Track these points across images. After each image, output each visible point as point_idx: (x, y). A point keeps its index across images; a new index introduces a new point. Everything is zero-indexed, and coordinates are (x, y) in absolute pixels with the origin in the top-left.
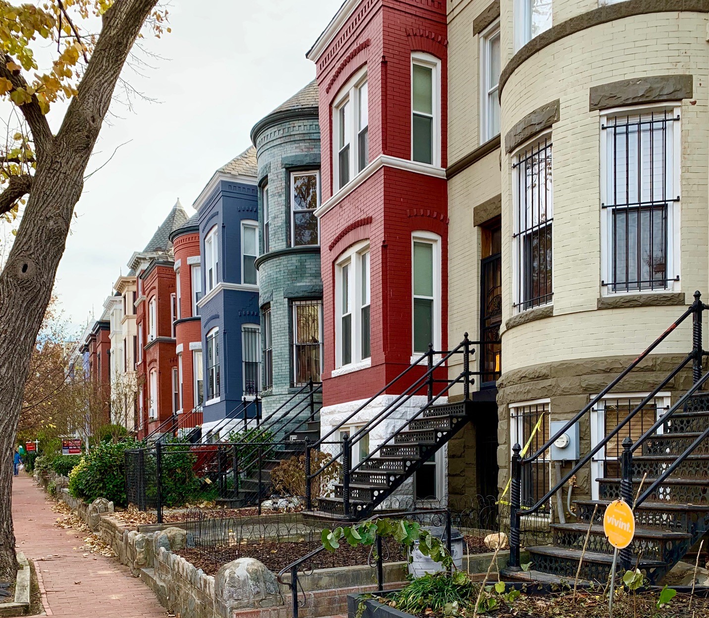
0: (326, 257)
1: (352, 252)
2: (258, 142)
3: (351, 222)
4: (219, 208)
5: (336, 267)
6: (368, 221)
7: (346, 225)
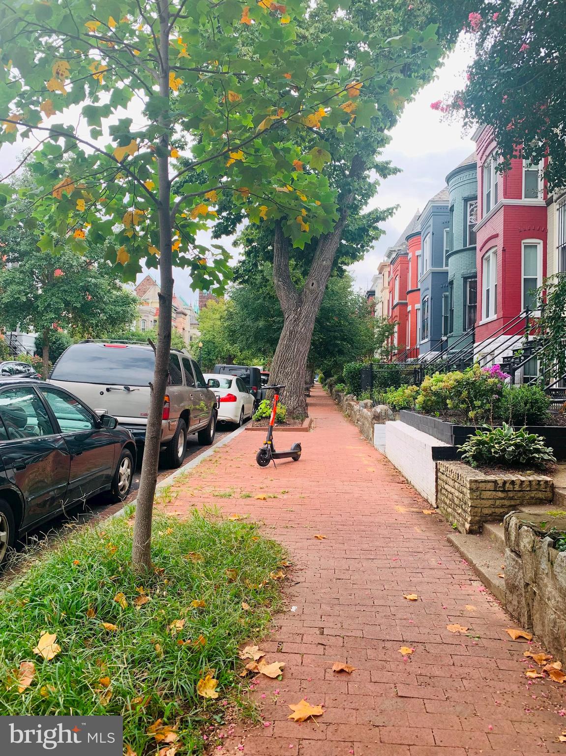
0: (479, 255)
1: (490, 253)
2: (450, 184)
3: (489, 236)
4: (431, 222)
5: (484, 261)
6: (496, 236)
7: (487, 237)
